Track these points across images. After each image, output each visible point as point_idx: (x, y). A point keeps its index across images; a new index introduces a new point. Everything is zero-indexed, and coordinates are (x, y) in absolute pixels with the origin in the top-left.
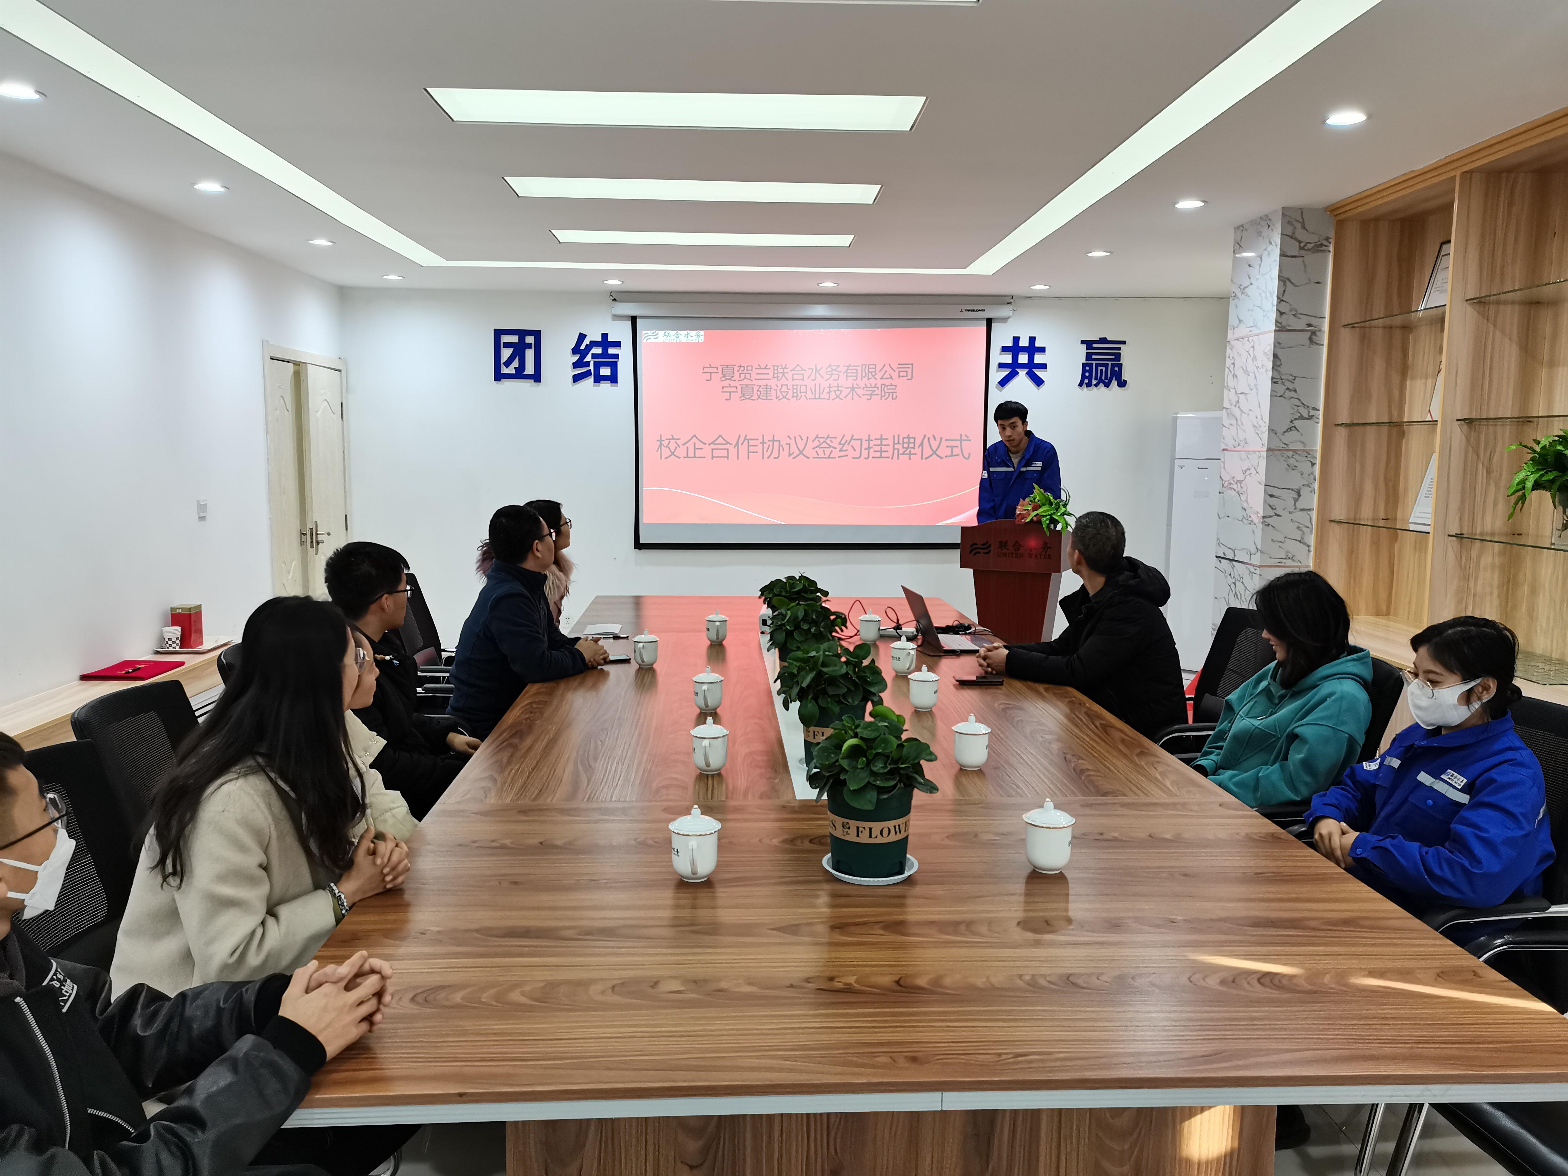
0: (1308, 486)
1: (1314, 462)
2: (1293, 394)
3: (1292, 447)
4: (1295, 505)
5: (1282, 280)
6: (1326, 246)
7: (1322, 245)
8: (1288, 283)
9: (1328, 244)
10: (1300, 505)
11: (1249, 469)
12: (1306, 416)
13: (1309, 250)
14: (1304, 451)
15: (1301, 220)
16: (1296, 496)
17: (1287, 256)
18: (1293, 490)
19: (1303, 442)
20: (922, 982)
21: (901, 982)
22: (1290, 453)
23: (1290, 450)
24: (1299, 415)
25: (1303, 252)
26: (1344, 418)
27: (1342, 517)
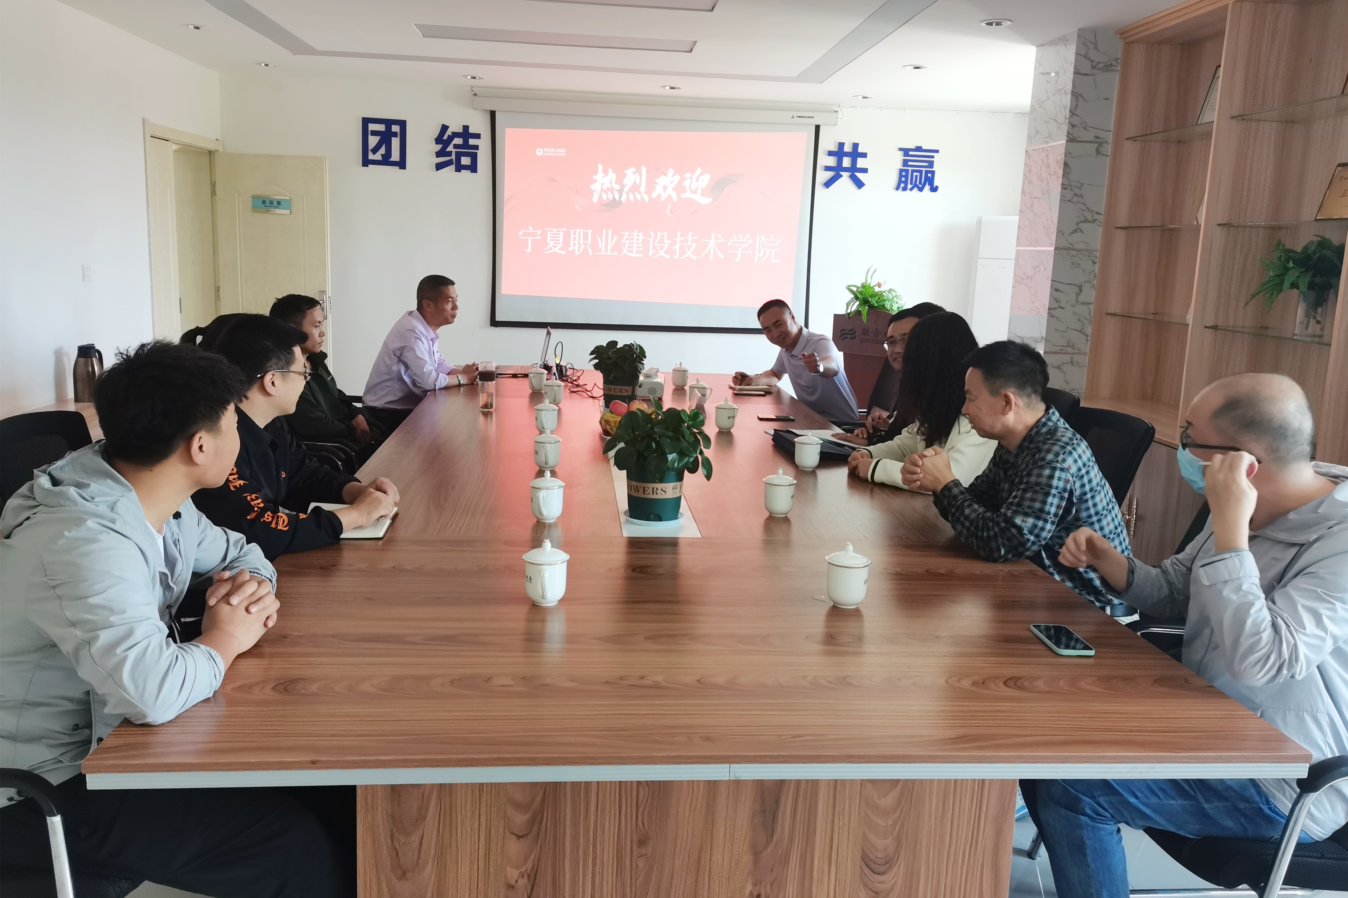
0: (1089, 282)
1: (1095, 261)
2: (1079, 199)
3: (1077, 247)
4: (1077, 299)
5: (1074, 95)
6: (1114, 66)
7: (1111, 65)
8: (1080, 99)
9: (1116, 64)
10: (1082, 298)
11: (1038, 266)
12: (1090, 219)
13: (1100, 69)
14: (1087, 250)
15: (1094, 41)
16: (1078, 291)
17: (1080, 74)
18: (1075, 285)
19: (1086, 243)
20: (720, 680)
21: (702, 681)
22: (1074, 253)
23: (1074, 250)
24: (1084, 218)
25: (1094, 71)
26: (1123, 222)
27: (1118, 311)
